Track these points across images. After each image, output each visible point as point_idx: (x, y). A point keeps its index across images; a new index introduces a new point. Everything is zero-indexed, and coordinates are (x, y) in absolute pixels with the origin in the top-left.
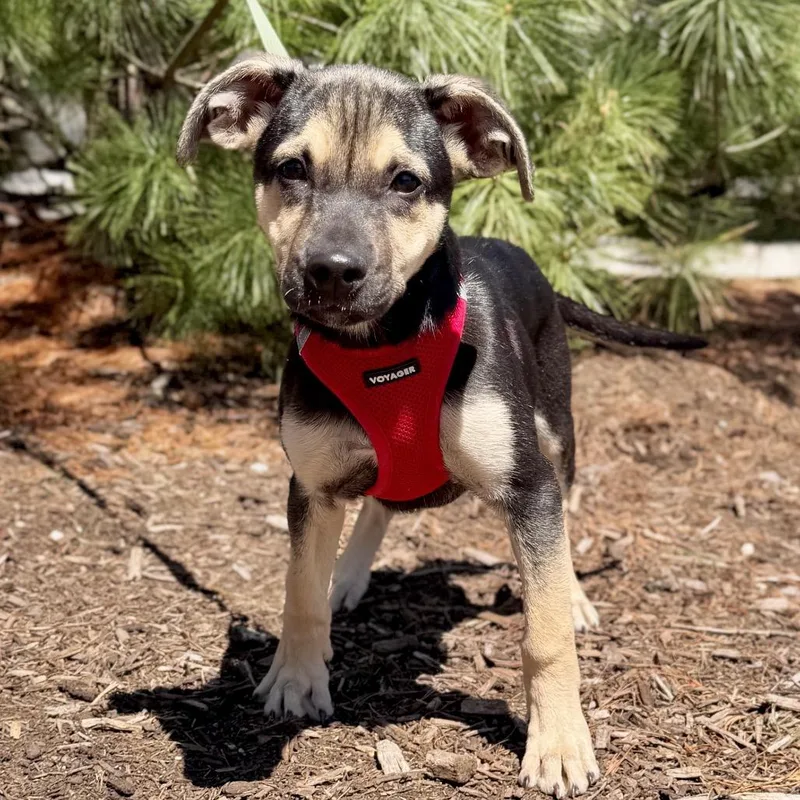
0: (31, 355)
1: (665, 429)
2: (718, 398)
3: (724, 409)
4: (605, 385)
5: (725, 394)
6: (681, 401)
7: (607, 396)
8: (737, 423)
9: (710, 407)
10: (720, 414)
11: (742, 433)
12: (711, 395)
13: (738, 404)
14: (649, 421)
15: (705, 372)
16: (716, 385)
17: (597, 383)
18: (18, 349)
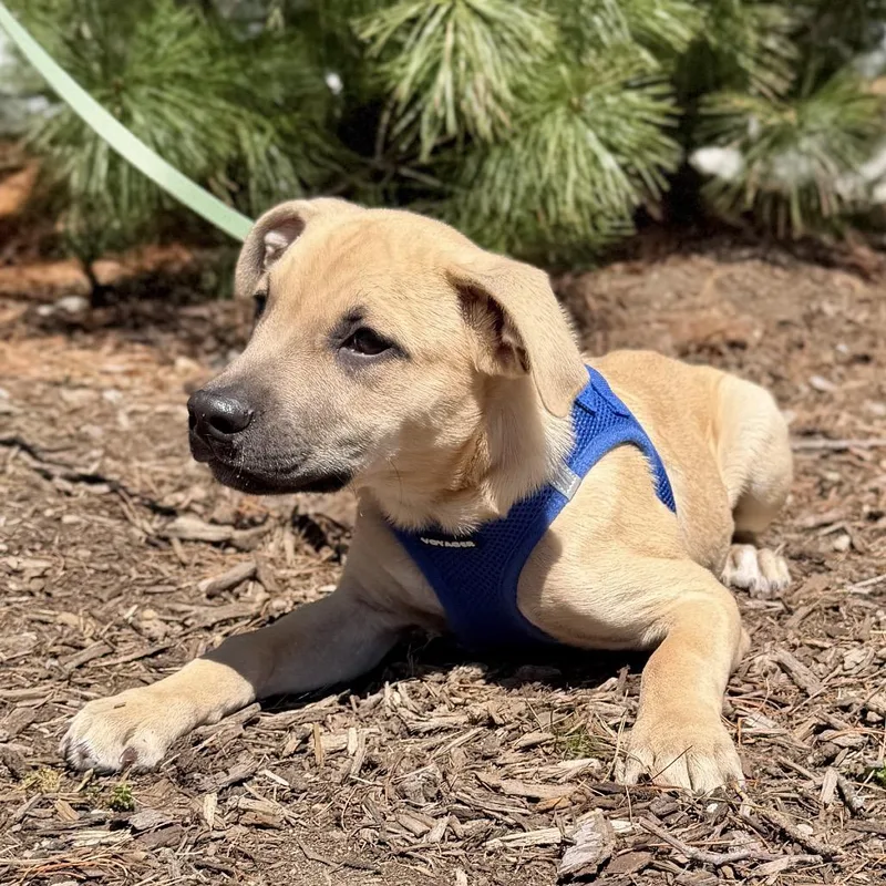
1: (738, 351)
2: (839, 314)
3: (847, 329)
4: (679, 296)
5: (849, 309)
6: (782, 317)
7: (677, 310)
8: (861, 347)
9: (827, 325)
10: (840, 334)
11: (866, 359)
12: (829, 309)
13: (867, 321)
14: (716, 339)
15: (827, 278)
16: (840, 296)
17: (669, 295)
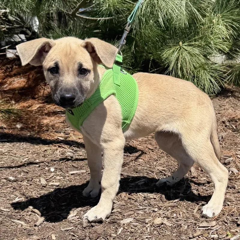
0: (30, 106)
18: (25, 104)
